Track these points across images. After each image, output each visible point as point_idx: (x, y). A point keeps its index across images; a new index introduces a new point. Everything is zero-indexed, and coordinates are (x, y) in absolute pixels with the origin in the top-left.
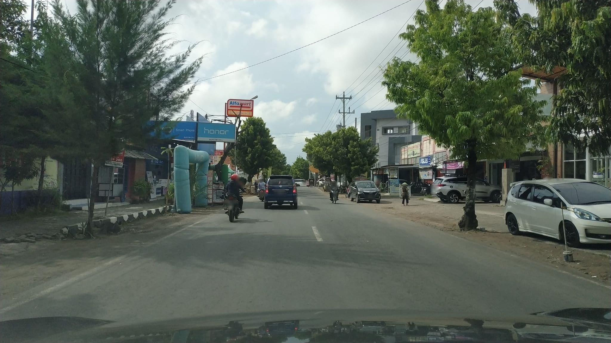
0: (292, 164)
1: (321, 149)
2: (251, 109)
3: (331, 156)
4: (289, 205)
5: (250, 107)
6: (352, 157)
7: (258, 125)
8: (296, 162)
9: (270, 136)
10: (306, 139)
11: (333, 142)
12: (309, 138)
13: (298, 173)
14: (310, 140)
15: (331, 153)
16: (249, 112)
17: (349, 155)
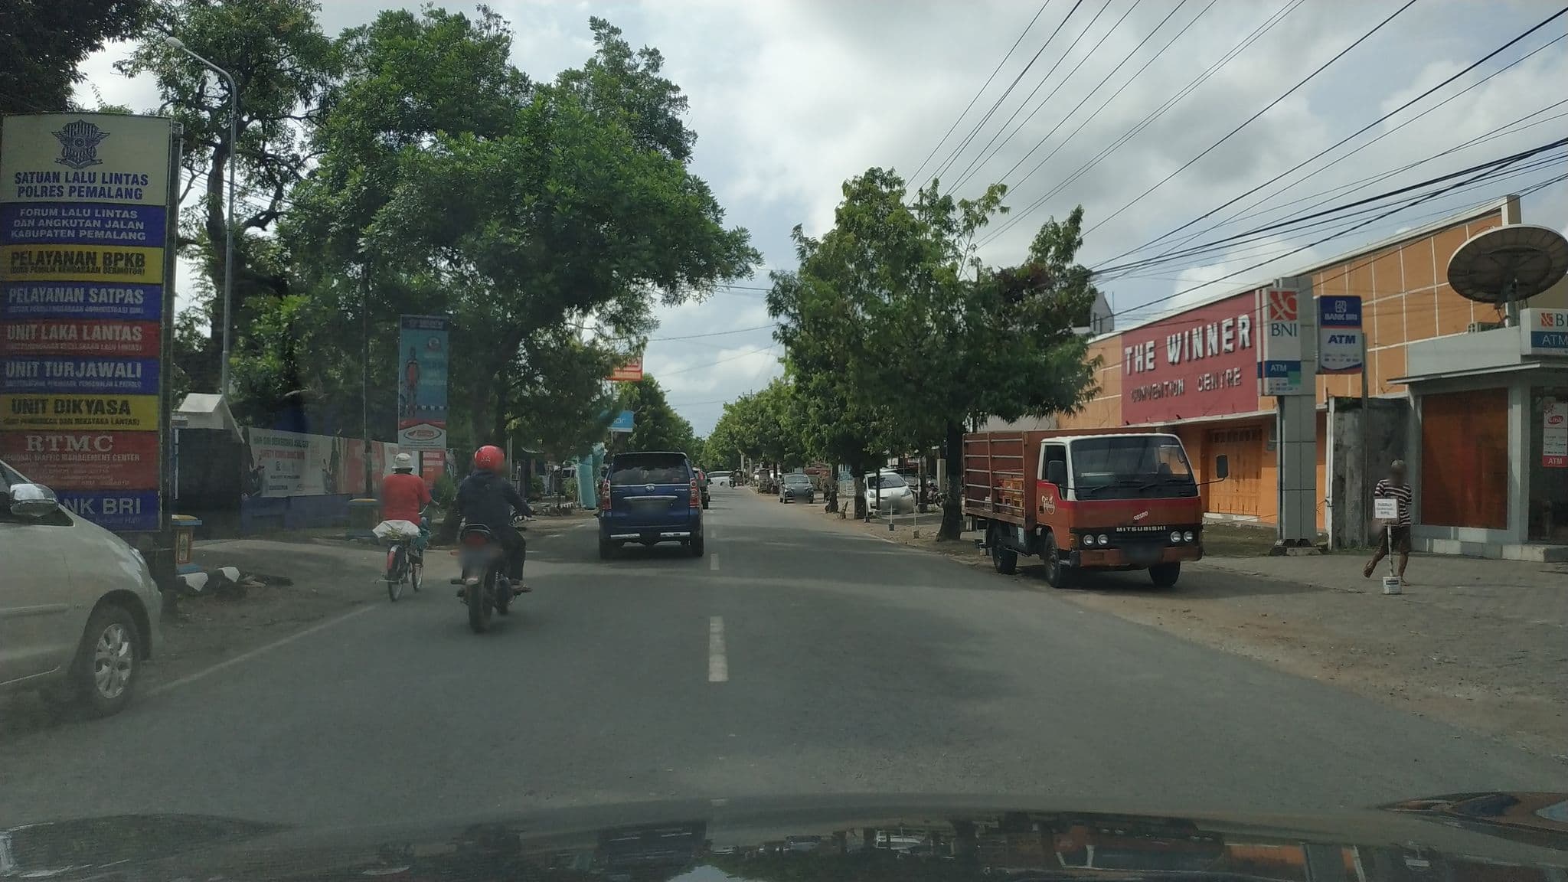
0: (706, 438)
1: (743, 429)
2: (638, 369)
3: (757, 439)
4: (678, 543)
5: (637, 366)
6: (785, 440)
7: (646, 386)
8: (715, 435)
9: (666, 403)
10: (724, 405)
11: (760, 418)
12: (729, 403)
13: (719, 457)
14: (731, 406)
15: (757, 434)
16: (636, 374)
17: (781, 437)
